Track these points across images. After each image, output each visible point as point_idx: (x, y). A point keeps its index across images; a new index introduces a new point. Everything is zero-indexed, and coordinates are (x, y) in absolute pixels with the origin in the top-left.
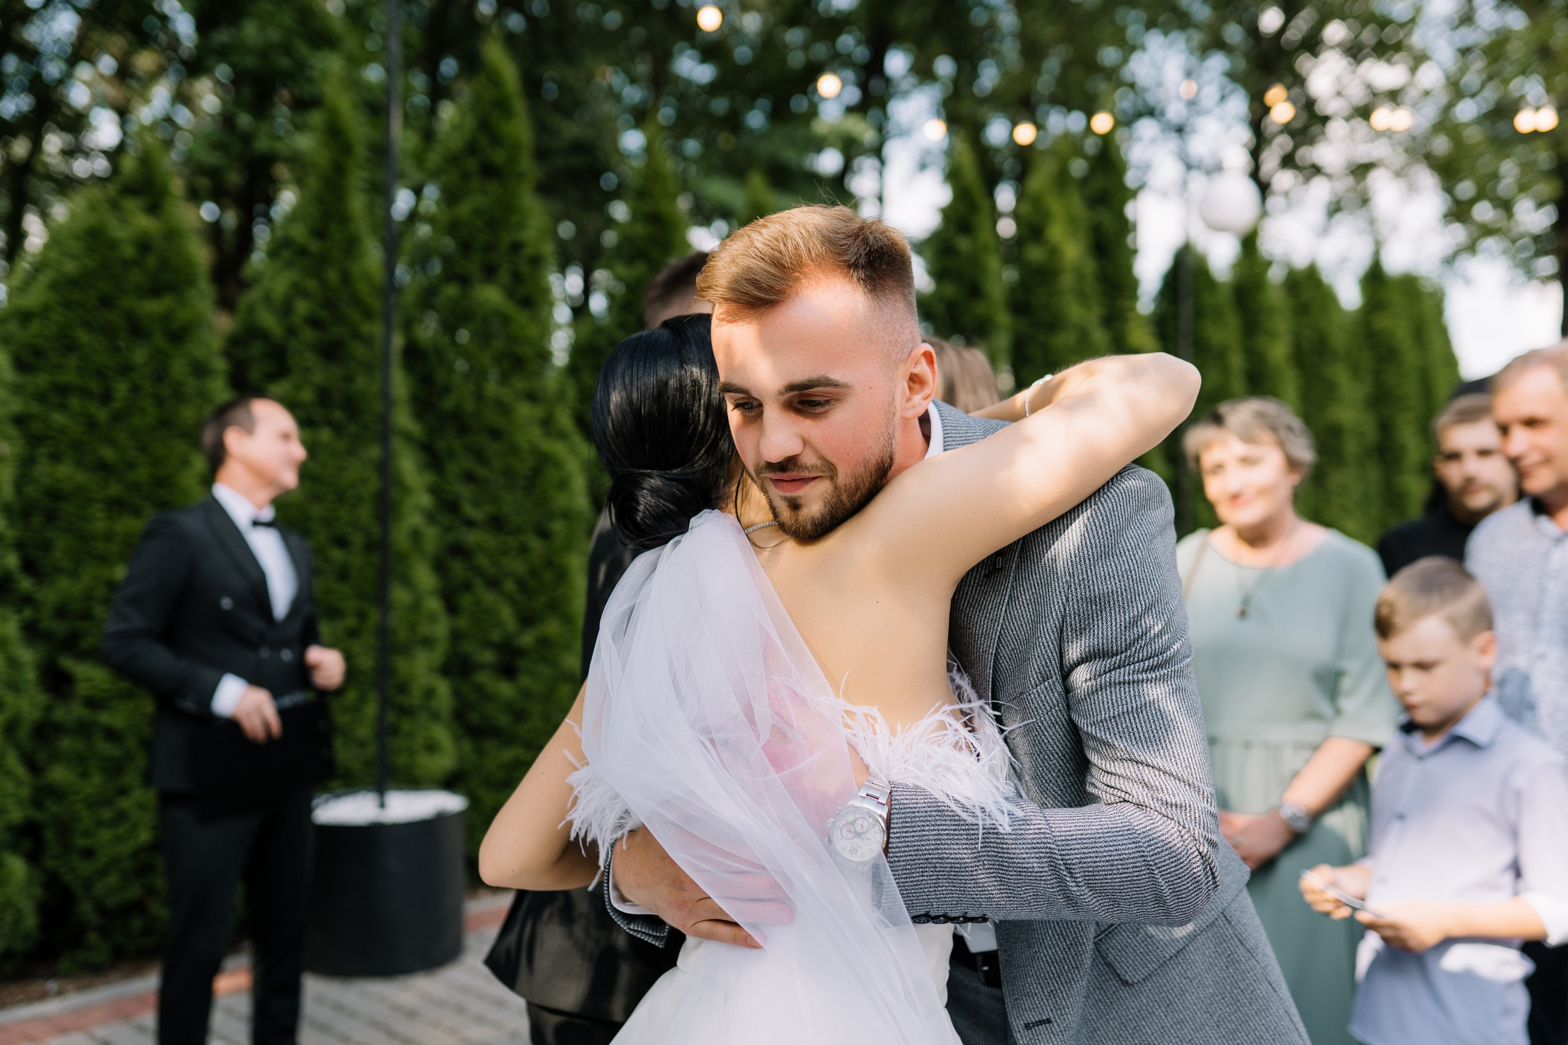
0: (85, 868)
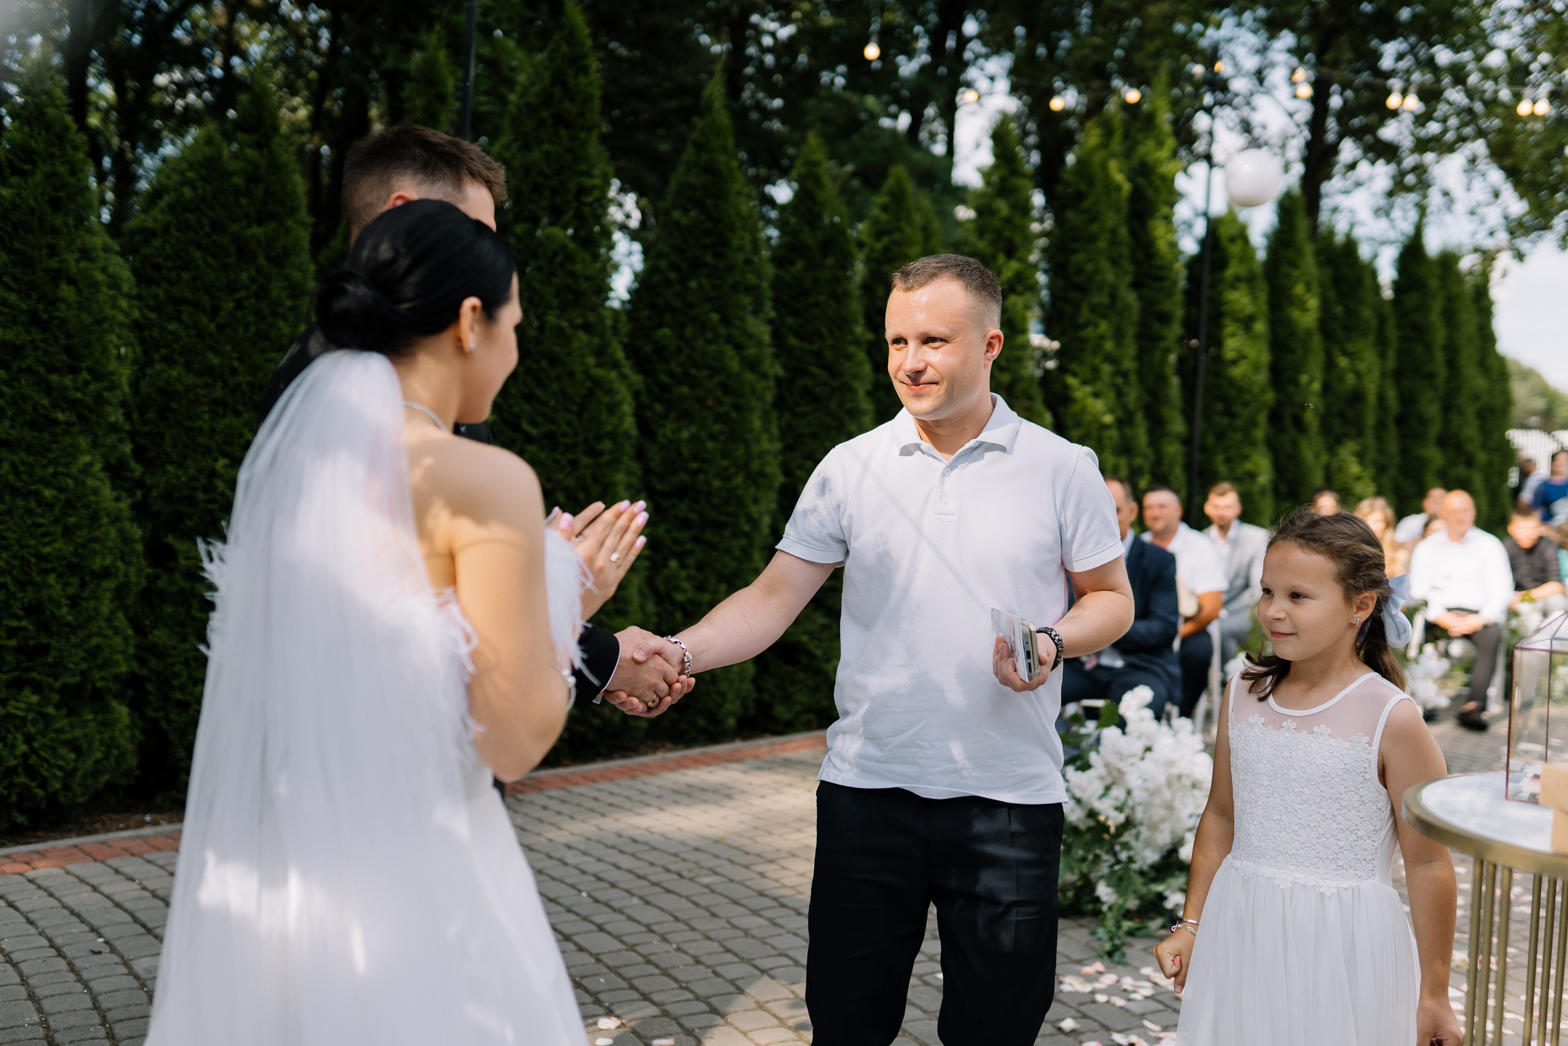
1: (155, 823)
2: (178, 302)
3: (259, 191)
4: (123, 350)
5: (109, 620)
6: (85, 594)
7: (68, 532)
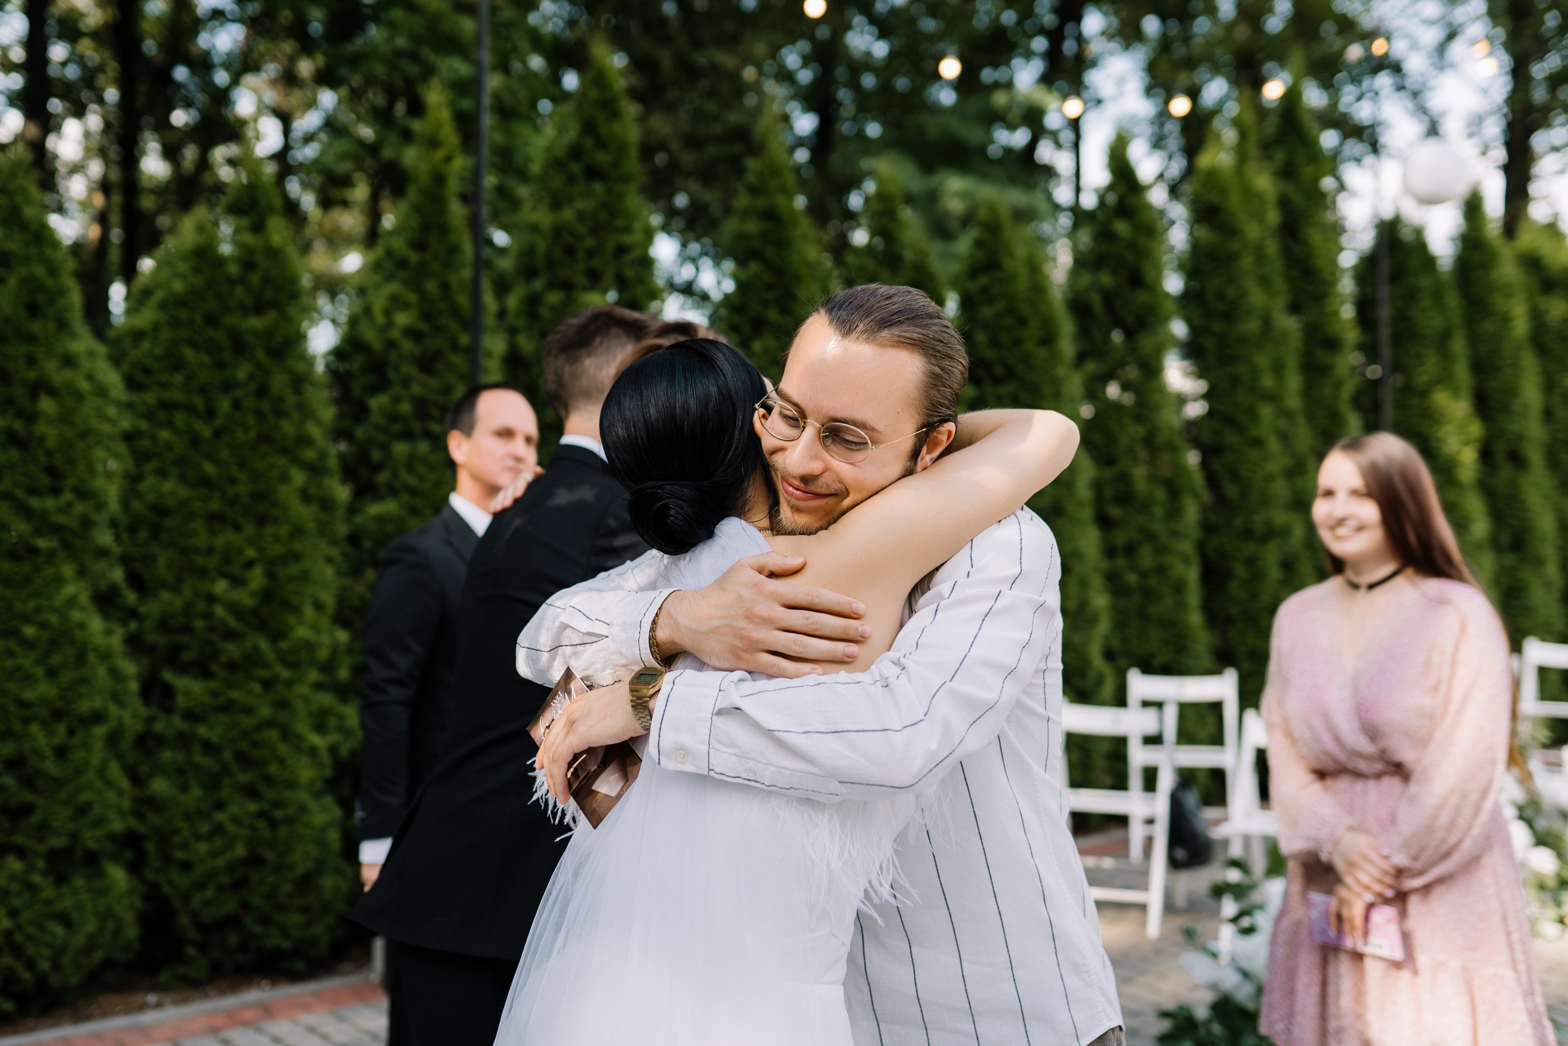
0: (182, 880)
1: (159, 1006)
2: (169, 407)
3: (255, 279)
4: (113, 465)
5: (101, 772)
6: (75, 742)
7: (52, 673)
